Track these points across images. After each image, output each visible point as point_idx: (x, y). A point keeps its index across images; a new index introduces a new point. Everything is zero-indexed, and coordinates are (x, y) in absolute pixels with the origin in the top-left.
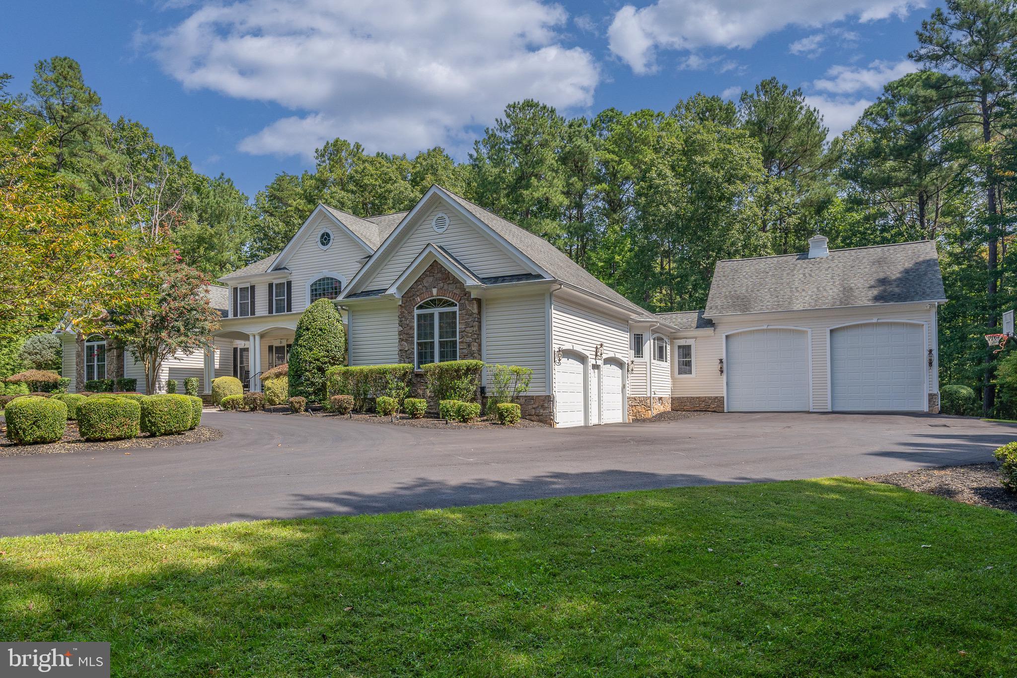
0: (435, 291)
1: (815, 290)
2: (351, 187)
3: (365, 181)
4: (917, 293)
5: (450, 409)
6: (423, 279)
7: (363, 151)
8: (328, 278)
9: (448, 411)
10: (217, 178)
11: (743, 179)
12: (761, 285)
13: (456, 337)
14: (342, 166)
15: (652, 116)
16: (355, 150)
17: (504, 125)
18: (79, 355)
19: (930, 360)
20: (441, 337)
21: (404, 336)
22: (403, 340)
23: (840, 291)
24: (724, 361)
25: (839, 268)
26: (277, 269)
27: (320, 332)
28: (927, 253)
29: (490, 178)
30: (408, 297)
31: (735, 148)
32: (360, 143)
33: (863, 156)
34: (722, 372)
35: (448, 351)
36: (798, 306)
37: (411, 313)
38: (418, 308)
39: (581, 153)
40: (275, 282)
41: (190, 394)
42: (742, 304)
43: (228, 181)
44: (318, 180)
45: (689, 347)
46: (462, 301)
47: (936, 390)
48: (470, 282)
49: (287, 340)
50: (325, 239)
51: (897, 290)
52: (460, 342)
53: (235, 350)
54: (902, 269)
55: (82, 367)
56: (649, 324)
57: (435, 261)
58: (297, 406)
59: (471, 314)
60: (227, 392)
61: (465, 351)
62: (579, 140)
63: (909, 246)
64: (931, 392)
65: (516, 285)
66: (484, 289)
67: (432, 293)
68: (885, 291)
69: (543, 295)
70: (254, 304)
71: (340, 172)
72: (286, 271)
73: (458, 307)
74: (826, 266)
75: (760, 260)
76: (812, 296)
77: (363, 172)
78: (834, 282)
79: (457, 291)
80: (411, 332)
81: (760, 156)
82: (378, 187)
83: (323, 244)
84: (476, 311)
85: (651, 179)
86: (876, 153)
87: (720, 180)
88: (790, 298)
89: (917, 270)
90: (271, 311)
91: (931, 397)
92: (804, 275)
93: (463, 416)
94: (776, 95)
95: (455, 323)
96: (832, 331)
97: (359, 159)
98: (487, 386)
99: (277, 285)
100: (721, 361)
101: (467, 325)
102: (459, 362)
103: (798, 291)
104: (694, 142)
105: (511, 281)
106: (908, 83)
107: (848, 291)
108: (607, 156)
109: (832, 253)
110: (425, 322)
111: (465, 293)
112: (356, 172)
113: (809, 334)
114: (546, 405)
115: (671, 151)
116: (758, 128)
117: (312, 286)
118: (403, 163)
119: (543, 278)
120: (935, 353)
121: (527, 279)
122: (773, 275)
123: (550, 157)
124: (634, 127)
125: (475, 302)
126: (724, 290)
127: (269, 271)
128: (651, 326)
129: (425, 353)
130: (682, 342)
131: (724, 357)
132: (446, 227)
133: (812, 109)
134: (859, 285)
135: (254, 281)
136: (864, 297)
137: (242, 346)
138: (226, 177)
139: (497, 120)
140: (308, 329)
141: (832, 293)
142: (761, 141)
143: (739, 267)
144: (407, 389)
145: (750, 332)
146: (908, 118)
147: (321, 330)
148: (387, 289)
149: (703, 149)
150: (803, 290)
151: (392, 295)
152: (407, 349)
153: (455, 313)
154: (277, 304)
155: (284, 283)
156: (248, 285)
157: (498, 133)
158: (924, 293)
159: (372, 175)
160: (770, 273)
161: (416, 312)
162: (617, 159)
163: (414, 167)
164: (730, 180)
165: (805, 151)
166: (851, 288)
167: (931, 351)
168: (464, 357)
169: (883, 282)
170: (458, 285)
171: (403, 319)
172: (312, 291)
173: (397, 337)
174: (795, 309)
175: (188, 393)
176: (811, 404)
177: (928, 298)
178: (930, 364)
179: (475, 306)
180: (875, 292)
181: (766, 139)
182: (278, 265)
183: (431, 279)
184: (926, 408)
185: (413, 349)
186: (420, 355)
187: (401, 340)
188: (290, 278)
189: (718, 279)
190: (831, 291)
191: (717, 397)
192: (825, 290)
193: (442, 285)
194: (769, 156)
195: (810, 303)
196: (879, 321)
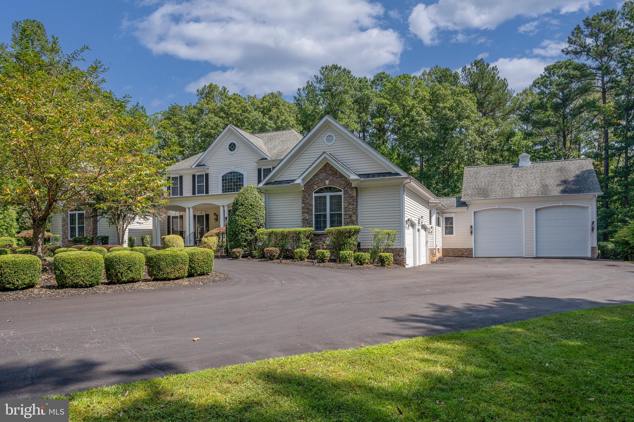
0: (327, 182)
1: (526, 185)
2: (222, 114)
3: (231, 111)
4: (585, 189)
5: (347, 257)
6: (319, 174)
7: (228, 91)
8: (234, 172)
9: (346, 258)
10: (135, 105)
11: (468, 117)
12: (493, 182)
13: (341, 211)
14: (214, 101)
15: (410, 78)
16: (223, 91)
17: (319, 79)
18: (64, 220)
19: (593, 227)
20: (331, 210)
21: (306, 209)
22: (305, 213)
23: (541, 187)
24: (473, 227)
25: (538, 173)
26: (198, 165)
27: (250, 207)
28: (587, 166)
29: (309, 112)
30: (309, 185)
31: (463, 99)
32: (226, 87)
33: (533, 108)
34: (472, 233)
35: (336, 220)
36: (517, 195)
37: (310, 195)
38: (315, 193)
39: (368, 98)
40: (197, 174)
41: (145, 246)
42: (484, 193)
43: (142, 108)
44: (199, 109)
45: (452, 218)
46: (346, 189)
47: (595, 245)
48: (353, 177)
49: (206, 211)
50: (232, 147)
51: (574, 187)
52: (344, 215)
53: (169, 217)
54: (575, 175)
55: (67, 228)
56: (435, 204)
57: (327, 163)
58: (238, 254)
59: (353, 197)
60: (175, 245)
61: (348, 220)
62: (367, 91)
63: (576, 161)
64: (593, 246)
65: (383, 180)
66: (362, 181)
67: (325, 183)
68: (567, 187)
69: (399, 185)
70: (182, 188)
71: (214, 104)
72: (205, 167)
73: (343, 192)
74: (529, 171)
75: (491, 167)
76: (524, 189)
77: (229, 105)
78: (536, 181)
79: (343, 183)
80: (310, 207)
81: (476, 104)
82: (239, 115)
83: (231, 150)
84: (355, 195)
85: (413, 117)
86: (542, 106)
87: (454, 118)
88: (512, 190)
89: (583, 175)
90: (194, 193)
91: (593, 248)
92: (518, 176)
93: (360, 261)
94: (484, 69)
95: (341, 202)
96: (536, 210)
97: (226, 97)
98: (361, 242)
99: (198, 176)
100: (471, 227)
101: (349, 203)
102: (343, 227)
103: (516, 186)
104: (438, 94)
105: (379, 176)
106: (559, 67)
107: (545, 187)
108: (383, 101)
109: (533, 164)
110: (321, 201)
111: (348, 183)
112: (225, 105)
113: (523, 211)
114: (401, 254)
115: (422, 100)
116: (474, 87)
117: (223, 177)
118: (255, 100)
119: (400, 175)
120: (595, 223)
121: (390, 176)
122: (500, 176)
123: (349, 100)
124: (399, 85)
125: (355, 189)
126: (471, 184)
127: (193, 167)
128: (436, 206)
129: (320, 221)
130: (448, 215)
131: (473, 224)
132: (333, 142)
133: (503, 79)
134: (551, 183)
135: (182, 173)
136: (556, 191)
137: (174, 215)
138: (141, 105)
139: (315, 76)
140: (242, 205)
141: (536, 188)
142: (476, 96)
143: (478, 171)
144: (310, 244)
145: (489, 209)
146: (561, 87)
147: (251, 205)
148: (295, 180)
149: (444, 99)
150: (519, 186)
151: (299, 184)
152: (308, 218)
153: (340, 196)
154: (198, 188)
155: (203, 175)
156: (178, 176)
157: (315, 84)
158: (589, 189)
159: (235, 108)
160: (498, 175)
161: (314, 195)
162: (389, 103)
163: (262, 103)
164: (460, 118)
165: (500, 103)
166: (547, 185)
167: (593, 222)
168: (346, 224)
169: (565, 182)
170: (343, 178)
171: (305, 199)
172: (223, 180)
173: (301, 210)
174: (516, 196)
175: (143, 245)
176: (524, 253)
177: (592, 192)
178: (593, 229)
179: (355, 192)
180: (561, 188)
181: (478, 95)
182: (199, 163)
183: (324, 174)
184: (589, 255)
185: (312, 218)
186: (317, 222)
187: (303, 213)
188: (207, 172)
189: (467, 178)
190: (535, 186)
191: (468, 249)
192: (532, 185)
193: (332, 178)
194: (480, 105)
195: (524, 193)
196: (564, 204)
